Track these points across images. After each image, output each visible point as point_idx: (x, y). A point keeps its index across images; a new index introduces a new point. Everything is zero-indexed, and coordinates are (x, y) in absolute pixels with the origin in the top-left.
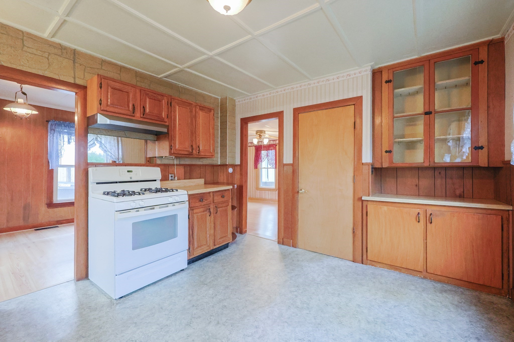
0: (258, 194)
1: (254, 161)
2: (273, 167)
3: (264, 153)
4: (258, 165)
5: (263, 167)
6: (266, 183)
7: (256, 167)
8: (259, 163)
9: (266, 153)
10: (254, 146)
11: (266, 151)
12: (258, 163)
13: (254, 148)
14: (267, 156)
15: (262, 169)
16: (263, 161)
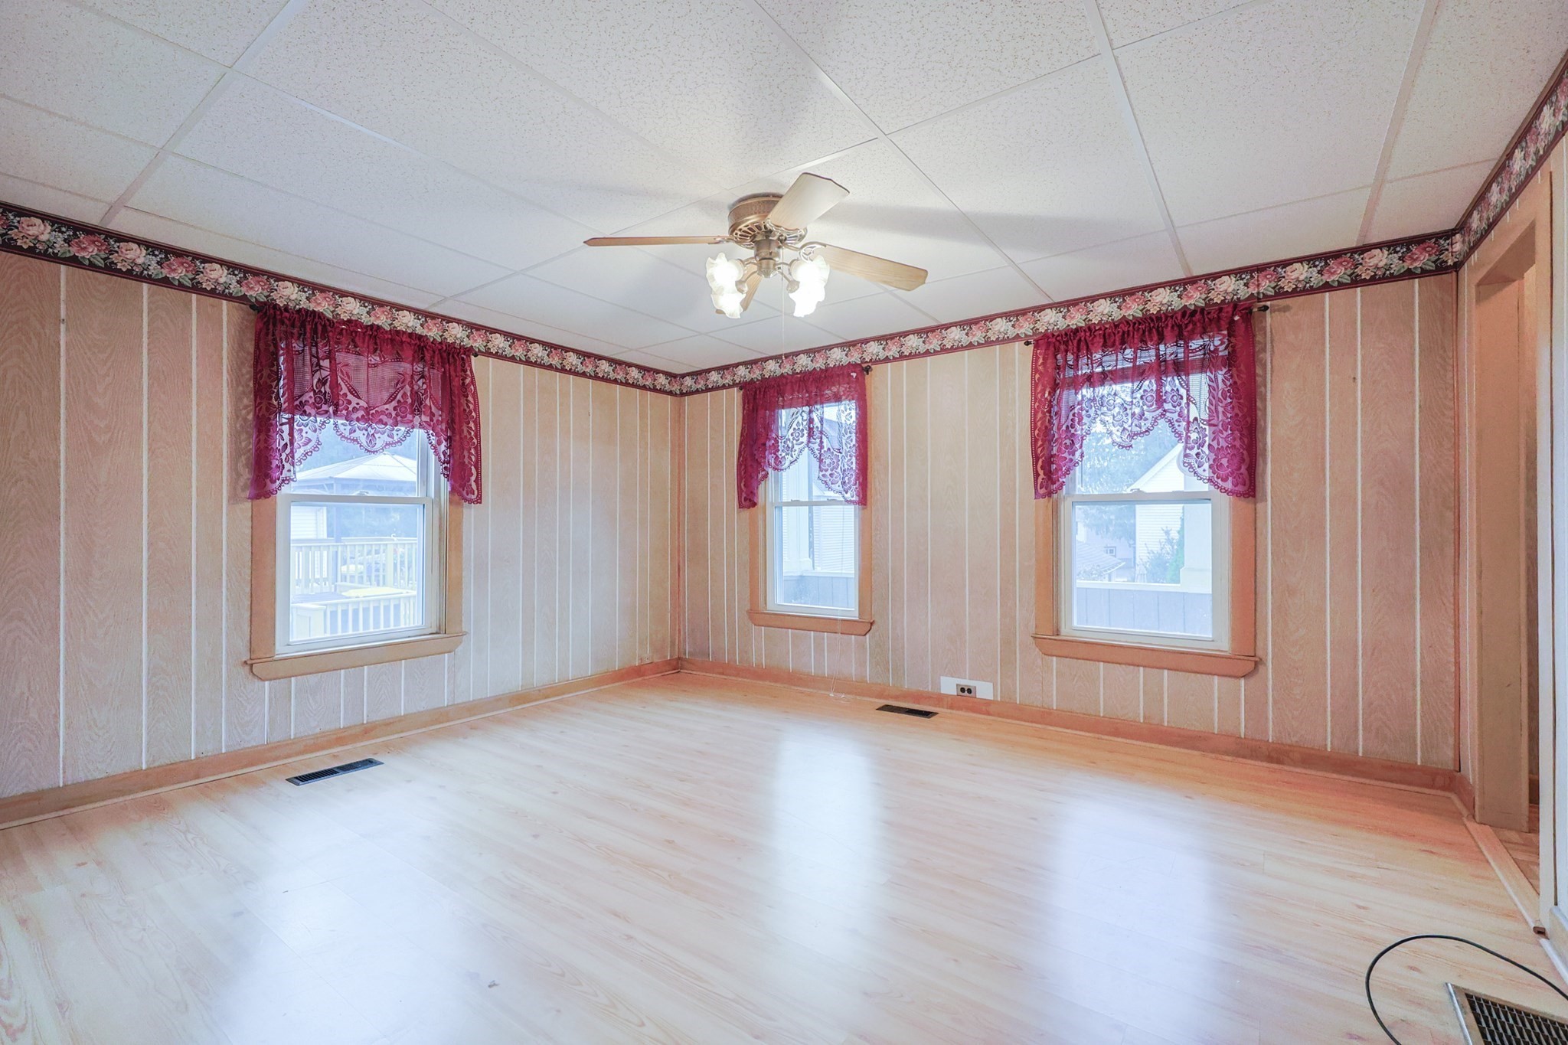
0: (759, 648)
1: (739, 465)
2: (848, 496)
3: (788, 420)
4: (761, 487)
5: (785, 499)
6: (801, 582)
7: (748, 498)
8: (766, 476)
9: (805, 416)
10: (734, 385)
11: (806, 409)
12: (760, 476)
13: (736, 394)
14: (810, 434)
15: (784, 509)
16: (787, 463)
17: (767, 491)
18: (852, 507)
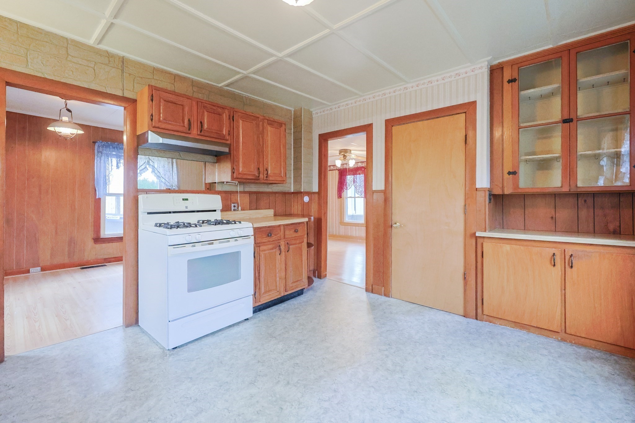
0: (342, 231)
1: (338, 188)
2: (362, 196)
3: (349, 178)
4: (343, 193)
5: (348, 196)
6: (352, 217)
7: (340, 196)
8: (344, 191)
9: (353, 178)
10: (337, 170)
11: (353, 176)
12: (343, 191)
13: (337, 172)
14: (354, 182)
15: (348, 199)
16: (349, 188)
17: (344, 194)
18: (363, 199)
